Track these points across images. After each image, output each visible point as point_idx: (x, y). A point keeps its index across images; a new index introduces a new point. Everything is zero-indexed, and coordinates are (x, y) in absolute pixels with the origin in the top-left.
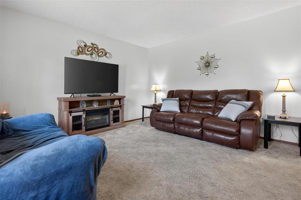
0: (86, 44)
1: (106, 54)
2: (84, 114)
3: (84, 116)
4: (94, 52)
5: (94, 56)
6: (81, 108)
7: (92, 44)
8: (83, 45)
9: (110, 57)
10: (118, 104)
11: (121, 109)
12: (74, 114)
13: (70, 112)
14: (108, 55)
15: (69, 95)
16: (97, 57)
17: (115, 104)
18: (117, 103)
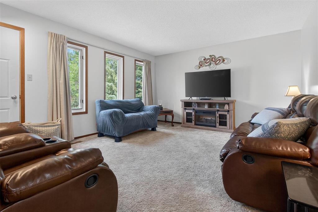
0: (205, 57)
1: (224, 61)
2: (193, 112)
3: (193, 114)
4: (212, 62)
5: (212, 65)
6: (193, 108)
7: (210, 56)
8: (203, 59)
9: (228, 62)
10: (228, 109)
11: (228, 114)
12: (187, 111)
13: (185, 109)
14: (226, 61)
15: (189, 98)
16: (215, 65)
17: (225, 108)
18: (226, 107)
